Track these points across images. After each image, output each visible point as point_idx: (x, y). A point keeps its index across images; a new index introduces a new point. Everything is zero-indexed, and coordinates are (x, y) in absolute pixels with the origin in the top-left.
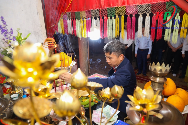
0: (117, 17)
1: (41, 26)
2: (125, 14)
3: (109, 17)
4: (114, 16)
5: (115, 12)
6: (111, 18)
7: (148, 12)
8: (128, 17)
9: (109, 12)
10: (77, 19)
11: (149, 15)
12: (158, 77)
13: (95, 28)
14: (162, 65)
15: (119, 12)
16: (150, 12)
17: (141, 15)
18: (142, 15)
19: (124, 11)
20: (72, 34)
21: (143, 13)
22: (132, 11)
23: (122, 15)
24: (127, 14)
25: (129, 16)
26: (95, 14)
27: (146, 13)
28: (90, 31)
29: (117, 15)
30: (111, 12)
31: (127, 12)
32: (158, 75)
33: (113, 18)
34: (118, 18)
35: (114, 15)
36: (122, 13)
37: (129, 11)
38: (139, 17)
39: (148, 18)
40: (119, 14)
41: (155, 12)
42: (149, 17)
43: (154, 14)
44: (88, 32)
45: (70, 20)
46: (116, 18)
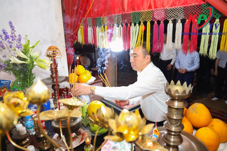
0: (142, 23)
1: (59, 33)
2: (152, 19)
3: (133, 24)
4: (138, 23)
5: (140, 18)
6: (135, 25)
7: (179, 18)
8: (155, 24)
9: (133, 17)
10: (98, 27)
11: (180, 21)
12: (177, 101)
13: (117, 37)
14: (184, 85)
15: (144, 18)
16: (182, 17)
17: (170, 22)
18: (172, 21)
19: (150, 17)
20: (92, 44)
21: (173, 18)
22: (160, 17)
23: (148, 21)
24: (154, 19)
25: (156, 22)
26: (117, 20)
27: (177, 19)
28: (111, 41)
29: (141, 22)
30: (135, 17)
31: (153, 17)
32: (177, 98)
33: (137, 25)
34: (143, 25)
35: (139, 21)
36: (148, 19)
37: (157, 17)
38: (169, 24)
39: (179, 25)
40: (144, 20)
41: (188, 18)
42: (181, 24)
43: (186, 20)
44: (110, 42)
45: (91, 27)
46: (140, 25)
